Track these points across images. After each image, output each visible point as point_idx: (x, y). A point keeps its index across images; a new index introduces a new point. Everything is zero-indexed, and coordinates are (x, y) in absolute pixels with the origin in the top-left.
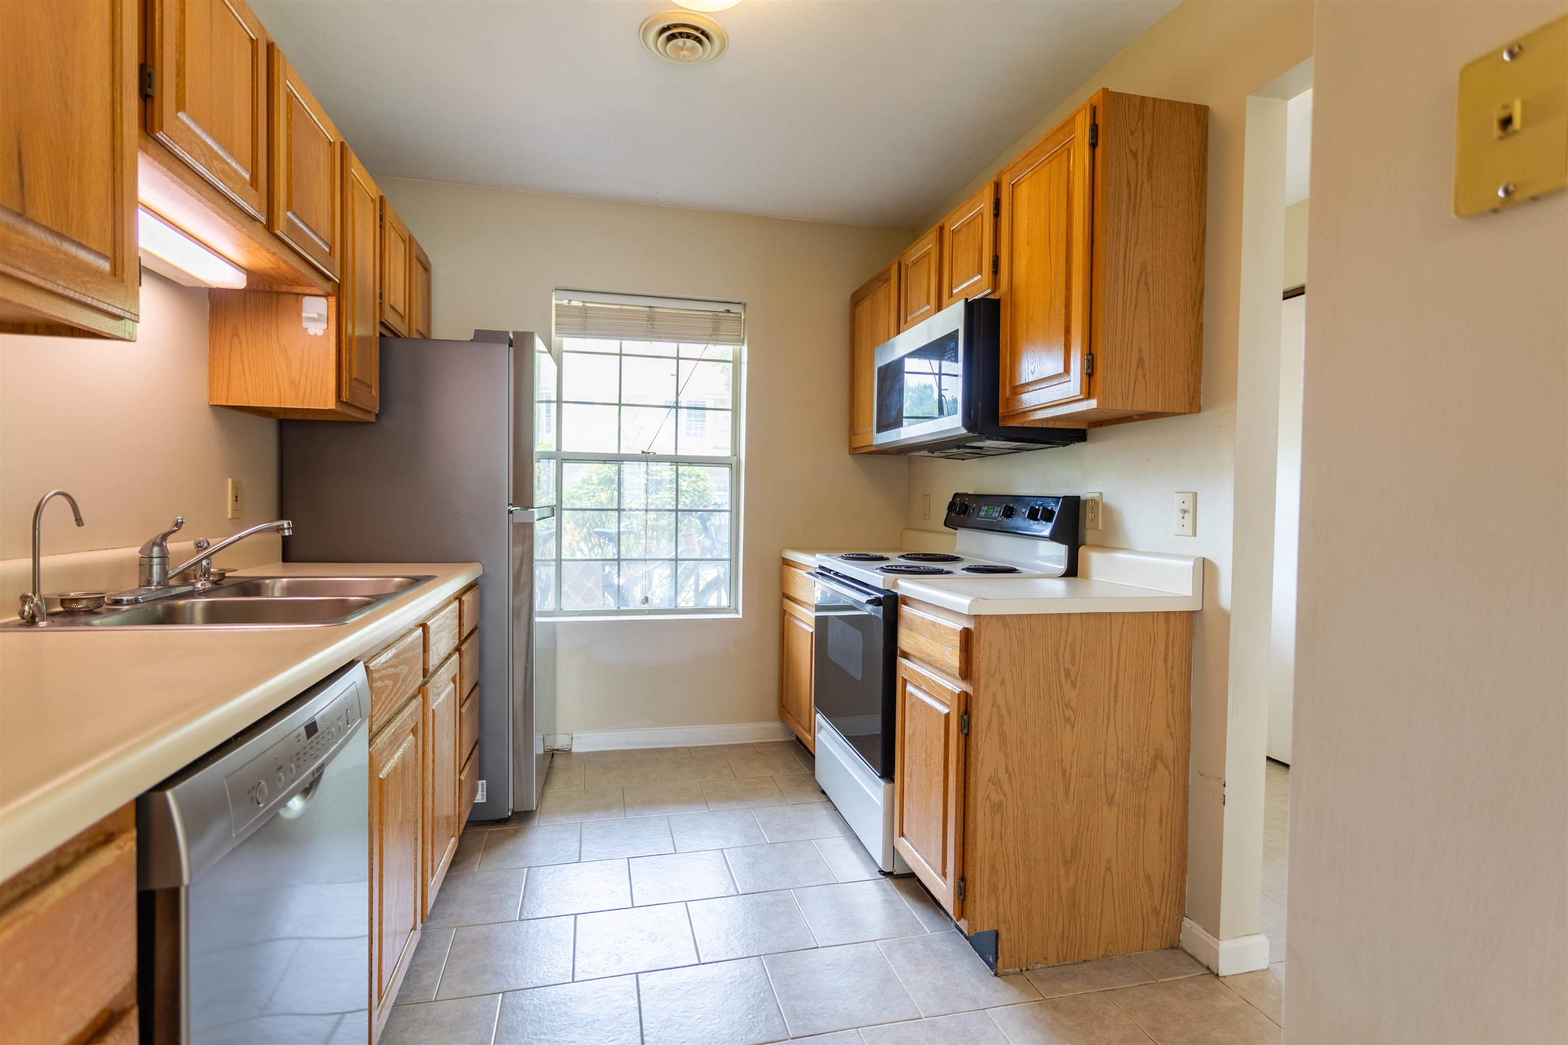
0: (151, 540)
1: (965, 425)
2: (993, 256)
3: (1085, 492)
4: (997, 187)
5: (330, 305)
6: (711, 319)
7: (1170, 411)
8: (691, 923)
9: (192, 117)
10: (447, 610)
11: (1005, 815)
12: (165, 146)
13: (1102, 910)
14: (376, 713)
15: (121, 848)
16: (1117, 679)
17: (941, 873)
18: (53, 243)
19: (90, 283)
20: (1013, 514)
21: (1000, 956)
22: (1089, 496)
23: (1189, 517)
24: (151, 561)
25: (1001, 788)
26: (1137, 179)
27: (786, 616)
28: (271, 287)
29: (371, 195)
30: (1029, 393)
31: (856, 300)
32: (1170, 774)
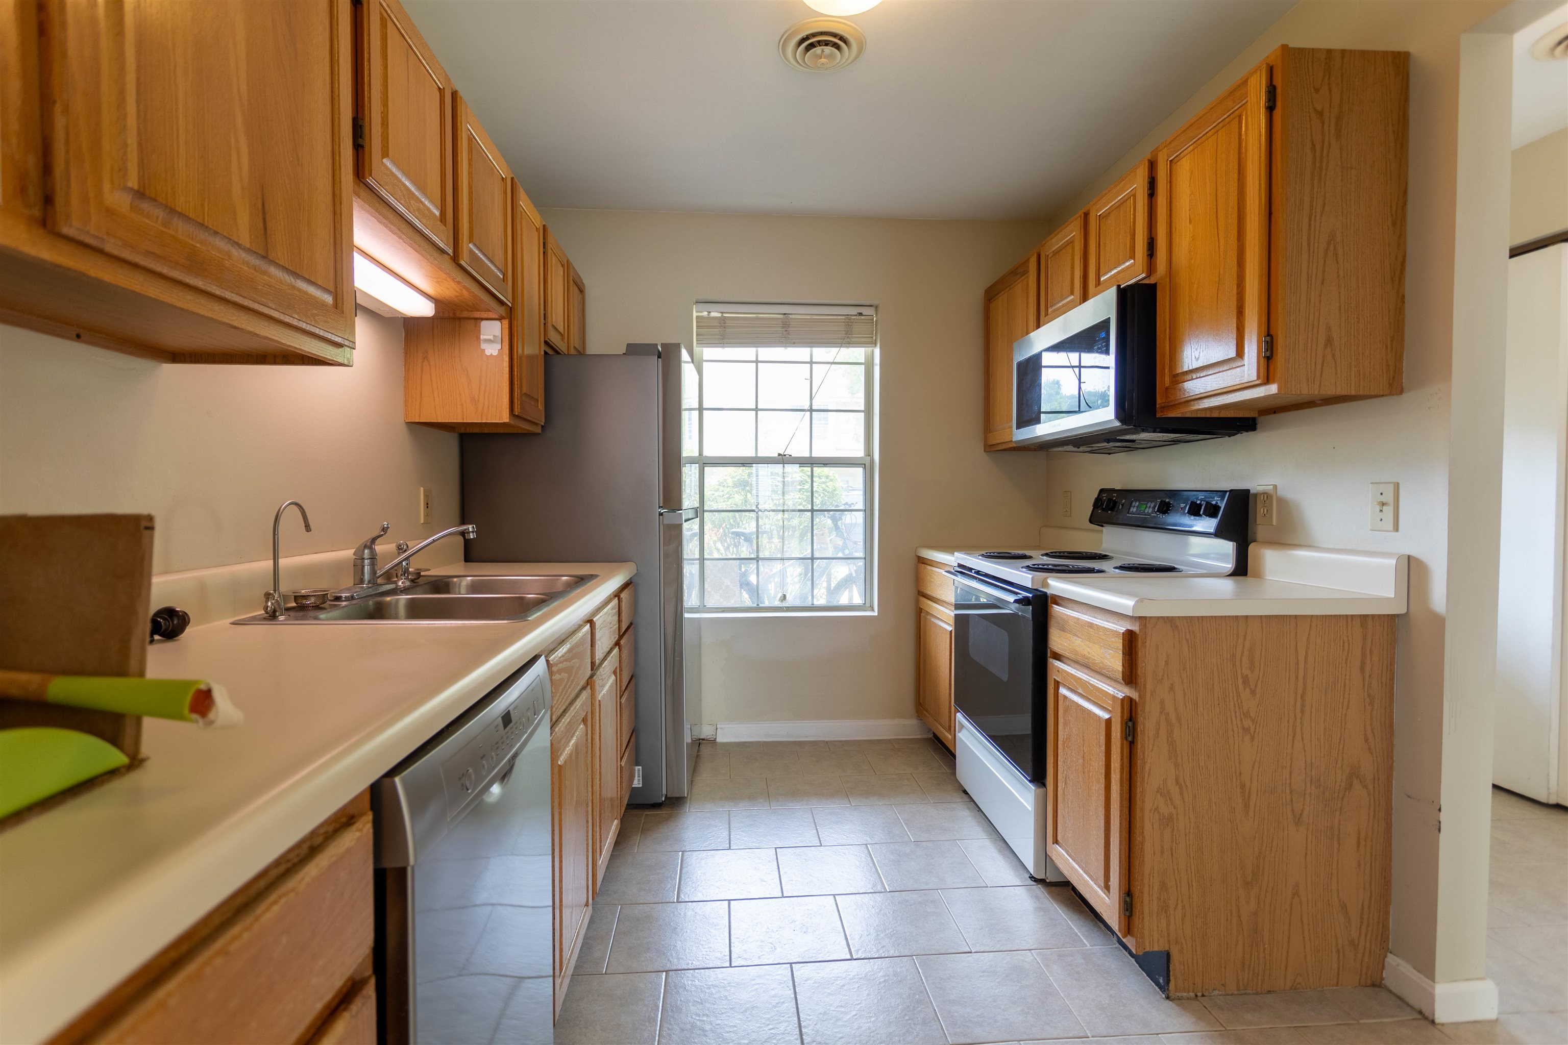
0: (363, 544)
1: (1118, 416)
2: (1148, 239)
3: (1256, 483)
4: (1152, 165)
5: (503, 327)
6: (844, 322)
7: (1365, 394)
8: (840, 917)
9: (394, 163)
10: (609, 607)
11: (1175, 828)
12: (374, 190)
13: (1289, 938)
14: (555, 704)
15: (360, 830)
16: (1305, 688)
17: (1103, 885)
18: (289, 281)
19: (318, 315)
20: (1169, 510)
21: (1172, 978)
22: (1260, 489)
23: (1389, 511)
24: (363, 562)
25: (1171, 800)
26: (1323, 141)
27: (923, 615)
28: (454, 313)
29: (536, 224)
30: (1193, 381)
31: (991, 295)
32: (1369, 794)
